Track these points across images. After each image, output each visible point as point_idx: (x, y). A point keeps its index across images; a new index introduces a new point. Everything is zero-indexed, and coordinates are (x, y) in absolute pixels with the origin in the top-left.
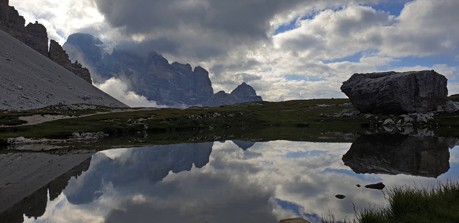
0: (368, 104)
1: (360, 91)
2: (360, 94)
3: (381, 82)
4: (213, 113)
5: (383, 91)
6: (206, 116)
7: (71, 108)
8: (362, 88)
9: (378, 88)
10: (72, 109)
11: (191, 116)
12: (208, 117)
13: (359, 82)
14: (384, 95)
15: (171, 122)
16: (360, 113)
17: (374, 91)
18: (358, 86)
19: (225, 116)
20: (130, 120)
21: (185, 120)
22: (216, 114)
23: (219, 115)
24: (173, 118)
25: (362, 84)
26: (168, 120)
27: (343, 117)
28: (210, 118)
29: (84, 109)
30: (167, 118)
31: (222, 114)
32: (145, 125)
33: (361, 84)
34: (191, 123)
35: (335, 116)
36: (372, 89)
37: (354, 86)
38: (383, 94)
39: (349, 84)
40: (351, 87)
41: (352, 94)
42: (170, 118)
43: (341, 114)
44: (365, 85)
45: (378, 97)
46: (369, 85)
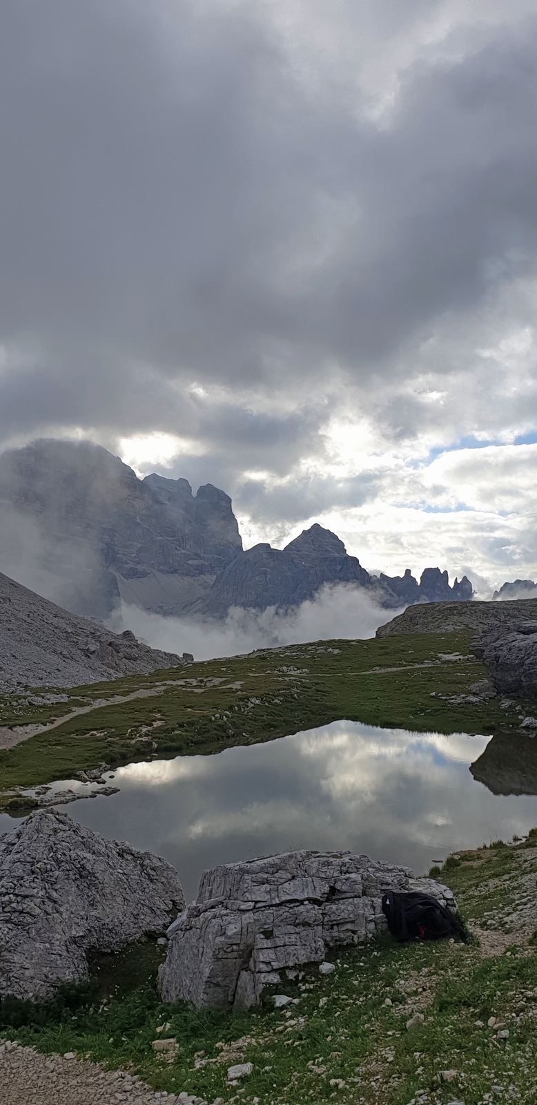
0: (510, 679)
1: (497, 658)
2: (497, 662)
3: (528, 647)
4: (249, 700)
5: (531, 664)
6: (236, 708)
7: (34, 703)
8: (500, 653)
9: (522, 658)
10: (34, 705)
11: (214, 716)
12: (240, 709)
13: (498, 639)
14: (532, 671)
15: (186, 731)
16: (495, 696)
17: (517, 662)
18: (495, 648)
19: (267, 704)
20: (129, 731)
21: (206, 724)
22: (253, 700)
23: (258, 702)
24: (189, 722)
25: (502, 645)
26: (181, 725)
27: (466, 703)
28: (243, 710)
29: (52, 703)
30: (180, 721)
31: (262, 699)
32: (154, 743)
33: (498, 645)
34: (216, 729)
35: (453, 701)
36: (514, 658)
37: (488, 647)
38: (530, 670)
39: (481, 643)
40: (484, 648)
41: (485, 659)
42: (184, 723)
43: (463, 698)
44: (505, 648)
45: (523, 673)
46: (510, 649)
